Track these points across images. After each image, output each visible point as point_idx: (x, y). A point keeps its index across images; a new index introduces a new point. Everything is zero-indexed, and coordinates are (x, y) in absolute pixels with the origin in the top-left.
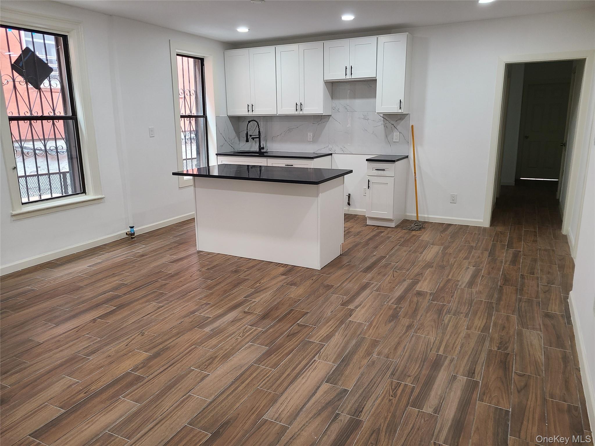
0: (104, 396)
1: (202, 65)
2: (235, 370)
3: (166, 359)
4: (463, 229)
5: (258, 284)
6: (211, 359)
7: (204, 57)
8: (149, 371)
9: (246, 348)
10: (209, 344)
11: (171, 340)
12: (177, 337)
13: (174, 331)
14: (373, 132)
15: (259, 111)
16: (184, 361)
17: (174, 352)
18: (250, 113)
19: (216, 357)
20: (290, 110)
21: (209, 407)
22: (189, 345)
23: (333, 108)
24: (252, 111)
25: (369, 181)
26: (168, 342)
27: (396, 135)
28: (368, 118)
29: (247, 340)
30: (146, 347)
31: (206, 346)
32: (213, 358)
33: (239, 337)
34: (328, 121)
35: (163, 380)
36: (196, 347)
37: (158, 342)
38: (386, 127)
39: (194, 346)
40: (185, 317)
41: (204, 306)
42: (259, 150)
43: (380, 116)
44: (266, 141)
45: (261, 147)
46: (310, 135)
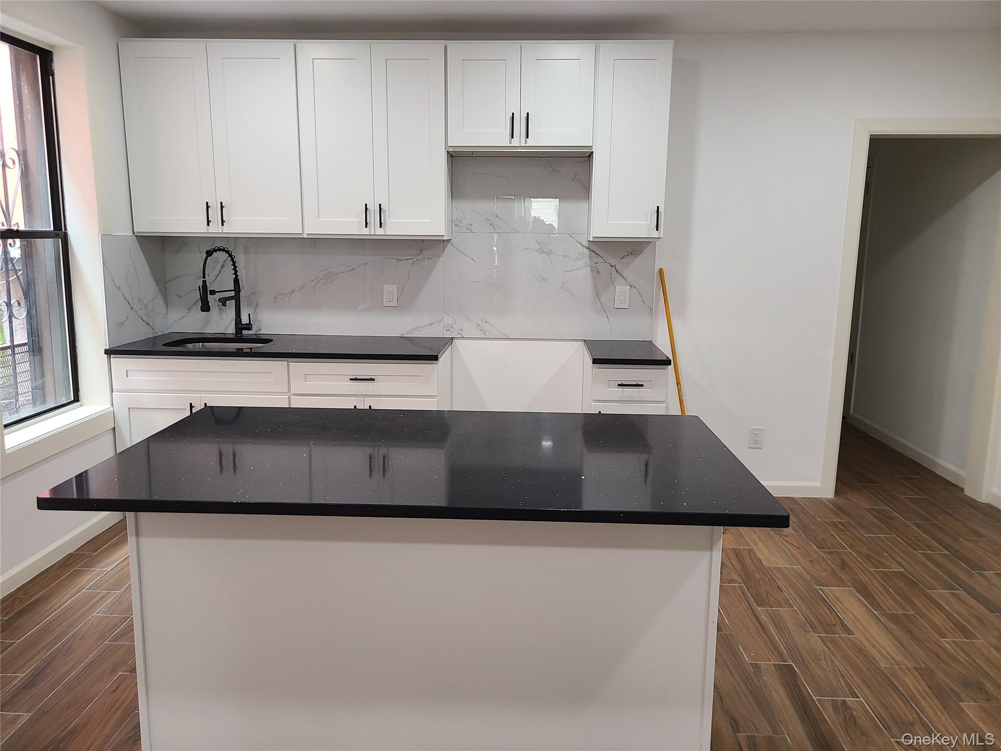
15: (244, 223)
18: (215, 229)
24: (223, 222)
27: (621, 292)
28: (550, 251)
34: (440, 256)
38: (595, 272)
42: (235, 332)
43: (582, 245)
44: (256, 307)
45: (243, 323)
46: (390, 290)
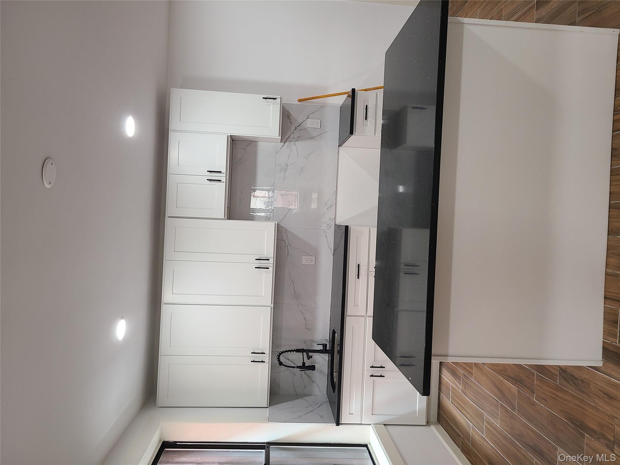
1: (174, 445)
14: (305, 158)
15: (263, 342)
20: (267, 280)
24: (263, 353)
27: (310, 124)
28: (285, 164)
34: (286, 230)
38: (299, 139)
42: (328, 354)
43: (283, 146)
44: (313, 341)
45: (322, 349)
46: (305, 259)
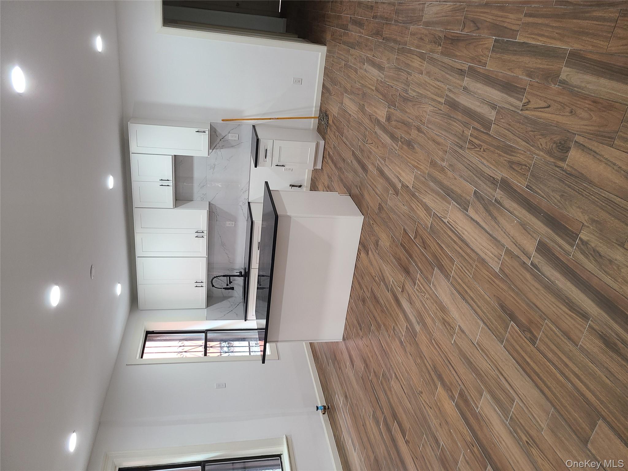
0: (476, 428)
1: (153, 332)
2: (455, 300)
3: (444, 368)
4: (328, 72)
5: (377, 278)
6: (445, 323)
7: (144, 331)
8: (454, 385)
9: (435, 289)
10: (431, 326)
11: (427, 364)
12: (424, 358)
13: (418, 361)
14: (227, 160)
15: (202, 275)
16: (447, 350)
17: (438, 360)
18: (205, 284)
19: (443, 319)
20: (203, 243)
21: (488, 324)
22: (432, 346)
23: (202, 199)
24: (202, 282)
25: (277, 165)
26: (429, 367)
27: (231, 137)
28: (214, 164)
29: (428, 288)
30: (433, 388)
31: (433, 329)
32: (445, 322)
33: (425, 297)
34: (215, 206)
35: (462, 369)
36: (434, 340)
37: (428, 377)
38: (223, 147)
39: (433, 341)
40: (405, 351)
41: (395, 332)
42: (242, 277)
43: (212, 152)
44: (233, 269)
45: (240, 274)
46: (228, 224)
